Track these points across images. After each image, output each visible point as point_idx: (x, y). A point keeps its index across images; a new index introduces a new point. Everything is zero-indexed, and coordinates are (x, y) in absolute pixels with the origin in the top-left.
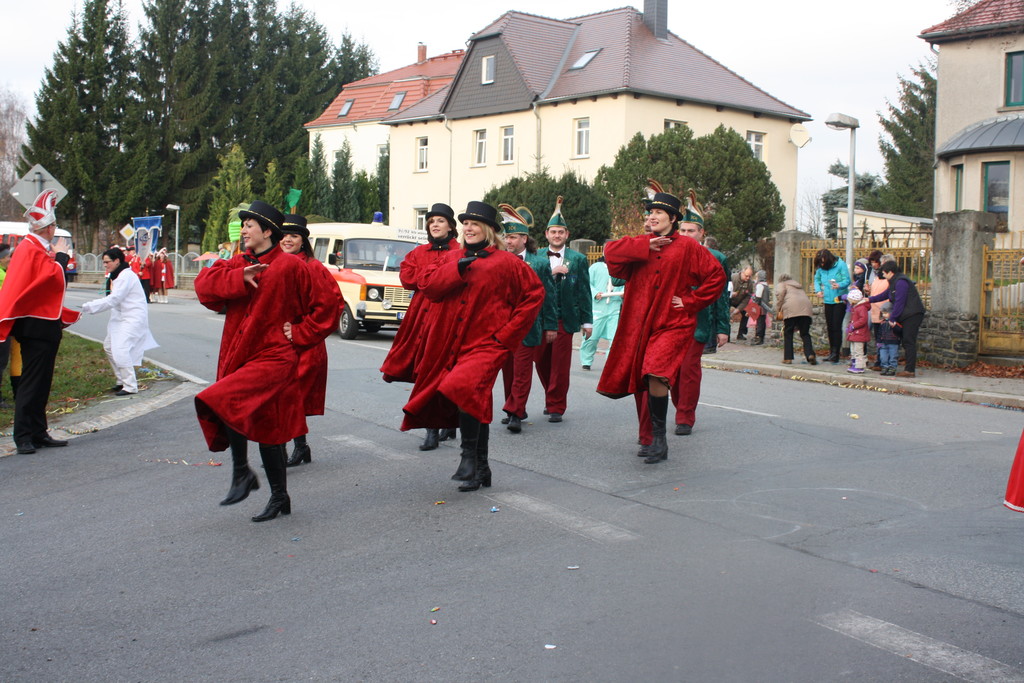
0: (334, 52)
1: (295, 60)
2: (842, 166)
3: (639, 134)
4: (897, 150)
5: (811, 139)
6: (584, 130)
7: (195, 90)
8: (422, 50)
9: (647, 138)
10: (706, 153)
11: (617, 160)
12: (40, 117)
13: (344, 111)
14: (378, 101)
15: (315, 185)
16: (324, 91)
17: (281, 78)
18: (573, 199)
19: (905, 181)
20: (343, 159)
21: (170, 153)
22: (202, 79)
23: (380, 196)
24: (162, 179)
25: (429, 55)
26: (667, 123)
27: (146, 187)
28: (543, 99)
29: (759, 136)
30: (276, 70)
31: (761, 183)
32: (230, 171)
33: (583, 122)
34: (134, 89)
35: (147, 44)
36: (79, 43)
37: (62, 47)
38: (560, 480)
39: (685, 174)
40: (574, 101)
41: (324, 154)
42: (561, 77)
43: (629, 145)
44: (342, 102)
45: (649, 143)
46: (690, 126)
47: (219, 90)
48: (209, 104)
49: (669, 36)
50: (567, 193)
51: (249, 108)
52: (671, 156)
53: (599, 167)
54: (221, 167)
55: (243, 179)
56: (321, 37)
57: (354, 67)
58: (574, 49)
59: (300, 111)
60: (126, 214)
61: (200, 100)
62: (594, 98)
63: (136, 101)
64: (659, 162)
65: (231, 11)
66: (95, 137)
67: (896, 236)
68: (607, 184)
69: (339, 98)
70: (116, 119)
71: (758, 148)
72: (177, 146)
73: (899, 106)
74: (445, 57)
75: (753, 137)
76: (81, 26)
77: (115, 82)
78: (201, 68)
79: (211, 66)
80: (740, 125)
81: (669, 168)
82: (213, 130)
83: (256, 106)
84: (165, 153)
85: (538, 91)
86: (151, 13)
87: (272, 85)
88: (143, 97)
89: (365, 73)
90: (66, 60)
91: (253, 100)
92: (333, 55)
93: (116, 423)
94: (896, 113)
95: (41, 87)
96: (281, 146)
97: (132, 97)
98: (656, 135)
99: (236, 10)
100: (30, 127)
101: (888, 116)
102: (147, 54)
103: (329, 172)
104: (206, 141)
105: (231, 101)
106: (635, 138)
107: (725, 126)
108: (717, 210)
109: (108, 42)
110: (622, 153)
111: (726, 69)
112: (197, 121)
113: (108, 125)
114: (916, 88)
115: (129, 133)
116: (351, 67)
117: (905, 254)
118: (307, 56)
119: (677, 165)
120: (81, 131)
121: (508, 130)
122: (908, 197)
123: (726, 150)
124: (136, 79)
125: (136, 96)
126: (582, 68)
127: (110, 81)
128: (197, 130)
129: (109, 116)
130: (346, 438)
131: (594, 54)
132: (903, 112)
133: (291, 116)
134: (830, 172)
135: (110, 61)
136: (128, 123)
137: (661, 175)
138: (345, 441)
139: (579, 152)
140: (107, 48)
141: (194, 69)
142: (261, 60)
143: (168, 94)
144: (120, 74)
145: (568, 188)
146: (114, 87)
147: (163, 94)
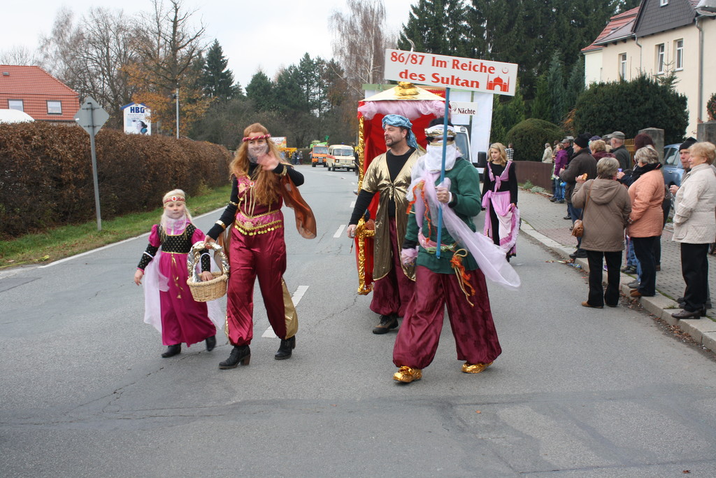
7: (508, 29)
17: (574, 15)
22: (511, 23)
28: (702, 14)
34: (464, 33)
36: (427, 5)
37: (415, 10)
47: (524, 29)
48: (516, 39)
61: (510, 37)
63: (466, 42)
77: (451, 29)
79: (518, 11)
83: (554, 39)
87: (566, 22)
90: (416, 17)
91: (551, 34)
97: (464, 41)
102: (475, 8)
105: (536, 37)
112: (508, 53)
121: (680, 43)
124: (466, 26)
125: (466, 38)
127: (448, 29)
133: (580, 44)
135: (447, 15)
140: (444, 4)
141: (505, 14)
142: (558, 4)
143: (489, 34)
144: (454, 23)
145: (638, 89)
146: (451, 33)
147: (485, 35)
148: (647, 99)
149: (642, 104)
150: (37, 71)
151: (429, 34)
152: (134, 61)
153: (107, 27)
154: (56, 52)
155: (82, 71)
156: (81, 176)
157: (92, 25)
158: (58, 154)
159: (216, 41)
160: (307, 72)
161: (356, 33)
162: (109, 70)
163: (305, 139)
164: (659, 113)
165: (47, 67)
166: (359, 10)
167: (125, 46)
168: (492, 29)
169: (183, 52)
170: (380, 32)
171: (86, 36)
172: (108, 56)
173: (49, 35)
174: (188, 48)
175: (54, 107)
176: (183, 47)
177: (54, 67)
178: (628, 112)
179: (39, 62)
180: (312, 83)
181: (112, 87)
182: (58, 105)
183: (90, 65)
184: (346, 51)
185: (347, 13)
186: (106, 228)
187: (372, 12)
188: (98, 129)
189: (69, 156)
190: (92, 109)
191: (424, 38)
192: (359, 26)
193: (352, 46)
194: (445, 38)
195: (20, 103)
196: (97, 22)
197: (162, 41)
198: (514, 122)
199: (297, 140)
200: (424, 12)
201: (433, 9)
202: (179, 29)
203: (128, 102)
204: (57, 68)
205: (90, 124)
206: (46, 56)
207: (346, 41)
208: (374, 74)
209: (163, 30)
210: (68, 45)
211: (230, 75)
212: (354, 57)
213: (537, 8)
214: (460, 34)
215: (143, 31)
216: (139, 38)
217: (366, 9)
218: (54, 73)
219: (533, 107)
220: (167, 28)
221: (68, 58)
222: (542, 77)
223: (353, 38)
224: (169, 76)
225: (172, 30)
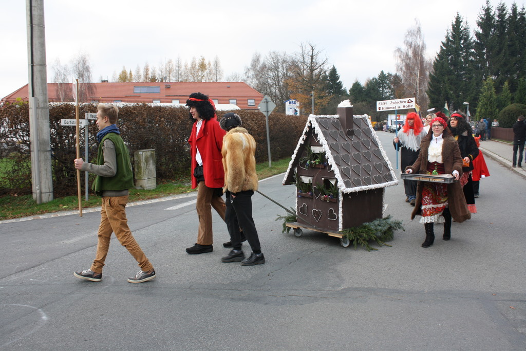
7: (499, 52)
12: (434, 71)
22: (500, 50)
34: (473, 56)
35: (478, 37)
36: (451, 41)
37: (443, 43)
47: (508, 52)
48: (504, 58)
61: (500, 57)
65: (517, 17)
70: (464, 69)
76: (450, 34)
77: (464, 54)
79: (505, 43)
86: (479, 24)
90: (444, 48)
95: (435, 59)
97: (472, 61)
99: (519, 17)
100: (430, 75)
102: (479, 42)
105: (516, 56)
109: (461, 39)
112: (498, 66)
113: (461, 71)
120: (450, 75)
124: (474, 52)
125: (473, 59)
127: (462, 54)
129: (461, 68)
135: (462, 46)
140: (461, 41)
141: (497, 44)
143: (487, 56)
144: (467, 51)
146: (464, 56)
147: (485, 57)
150: (243, 85)
151: (452, 57)
152: (290, 77)
153: (278, 60)
154: (253, 75)
155: (265, 84)
156: (262, 138)
157: (270, 60)
158: (250, 126)
159: (334, 66)
160: (382, 81)
161: (410, 58)
162: (278, 83)
163: (381, 117)
165: (248, 82)
166: (411, 46)
167: (287, 70)
168: (489, 53)
169: (316, 72)
170: (423, 58)
171: (267, 66)
172: (278, 76)
173: (250, 67)
174: (318, 70)
175: (251, 102)
176: (316, 69)
177: (252, 82)
179: (244, 80)
180: (385, 87)
181: (280, 91)
182: (253, 101)
183: (270, 81)
184: (404, 68)
185: (404, 48)
186: (273, 166)
187: (419, 46)
188: (270, 113)
189: (255, 127)
190: (267, 102)
191: (449, 60)
192: (411, 54)
193: (407, 66)
194: (461, 59)
195: (235, 101)
196: (273, 58)
197: (305, 67)
198: (504, 106)
199: (377, 118)
200: (449, 45)
201: (454, 44)
202: (314, 60)
203: (288, 99)
204: (253, 83)
205: (266, 110)
206: (248, 77)
207: (404, 63)
208: (419, 81)
209: (306, 61)
210: (258, 71)
211: (341, 84)
212: (408, 72)
213: (516, 39)
214: (470, 56)
215: (296, 62)
216: (294, 66)
217: (415, 46)
218: (252, 85)
219: (516, 97)
220: (308, 60)
221: (258, 77)
222: (521, 79)
223: (408, 61)
224: (309, 85)
225: (310, 61)
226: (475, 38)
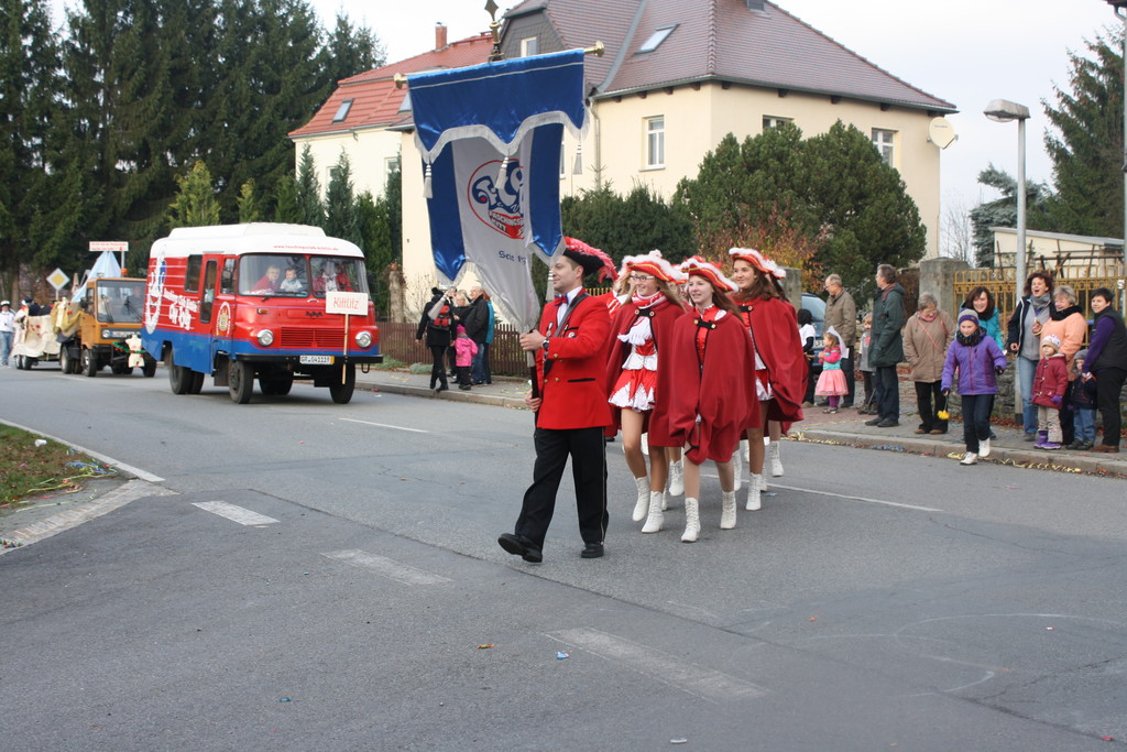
0: (326, 38)
1: (274, 50)
2: (996, 173)
3: (730, 135)
4: (1069, 149)
5: (956, 137)
6: (656, 132)
7: (142, 91)
8: (441, 33)
9: (741, 141)
10: (820, 159)
11: (702, 171)
13: (340, 115)
14: (385, 100)
15: (304, 213)
16: (315, 89)
17: (257, 73)
18: (646, 223)
19: (1081, 190)
20: (341, 176)
21: (112, 174)
22: (150, 78)
23: (390, 225)
24: (102, 208)
25: (450, 40)
26: (766, 121)
27: (80, 219)
28: (602, 92)
29: (888, 135)
30: (249, 63)
31: (893, 196)
32: (192, 196)
33: (655, 122)
34: (61, 91)
35: (77, 32)
38: (649, 609)
39: (793, 188)
40: (643, 94)
41: (316, 171)
42: (625, 63)
43: (717, 150)
44: (336, 104)
45: (744, 147)
46: (797, 123)
47: (172, 91)
48: (160, 107)
49: (765, 5)
50: (638, 215)
51: (214, 114)
52: (773, 163)
53: (678, 180)
54: (180, 190)
55: (209, 206)
56: (308, 19)
57: (352, 56)
58: (641, 26)
59: (283, 117)
60: (54, 255)
61: (149, 104)
62: (670, 89)
63: (65, 108)
64: (758, 171)
66: (13, 155)
67: (1073, 262)
68: (691, 202)
69: (333, 97)
70: (39, 131)
71: (888, 150)
72: (120, 165)
73: (1070, 91)
74: (472, 41)
75: (880, 136)
77: (37, 82)
78: (149, 62)
79: (161, 59)
80: (863, 121)
81: (771, 179)
82: (168, 143)
83: (223, 111)
84: (106, 175)
85: (595, 83)
87: (244, 83)
88: (73, 102)
89: (368, 64)
91: (218, 102)
92: (325, 42)
93: (37, 540)
94: (1067, 100)
96: (258, 162)
97: (60, 102)
98: (753, 136)
101: (1055, 105)
102: (78, 45)
103: (323, 195)
104: (157, 157)
105: (191, 104)
106: (725, 141)
107: (843, 123)
108: (836, 234)
109: (26, 30)
110: (708, 161)
111: (842, 47)
112: (145, 131)
113: (29, 139)
114: (1093, 66)
115: (58, 150)
116: (348, 57)
117: (1087, 285)
118: (290, 44)
119: (782, 175)
122: (1085, 211)
123: (846, 153)
124: (65, 78)
125: (65, 101)
126: (653, 51)
127: (30, 81)
128: (145, 143)
129: (30, 127)
130: (352, 554)
131: (667, 32)
132: (1076, 99)
133: (270, 124)
134: (980, 181)
135: (29, 54)
136: (55, 135)
137: (761, 188)
138: (351, 559)
139: (651, 161)
141: (139, 63)
142: (229, 51)
143: (107, 96)
144: (43, 71)
145: (639, 208)
146: (35, 89)
147: (101, 98)
148: (652, 225)
149: (646, 231)
164: (669, 245)
168: (114, 87)
178: (629, 243)
213: (195, 54)
226: (66, 35)
